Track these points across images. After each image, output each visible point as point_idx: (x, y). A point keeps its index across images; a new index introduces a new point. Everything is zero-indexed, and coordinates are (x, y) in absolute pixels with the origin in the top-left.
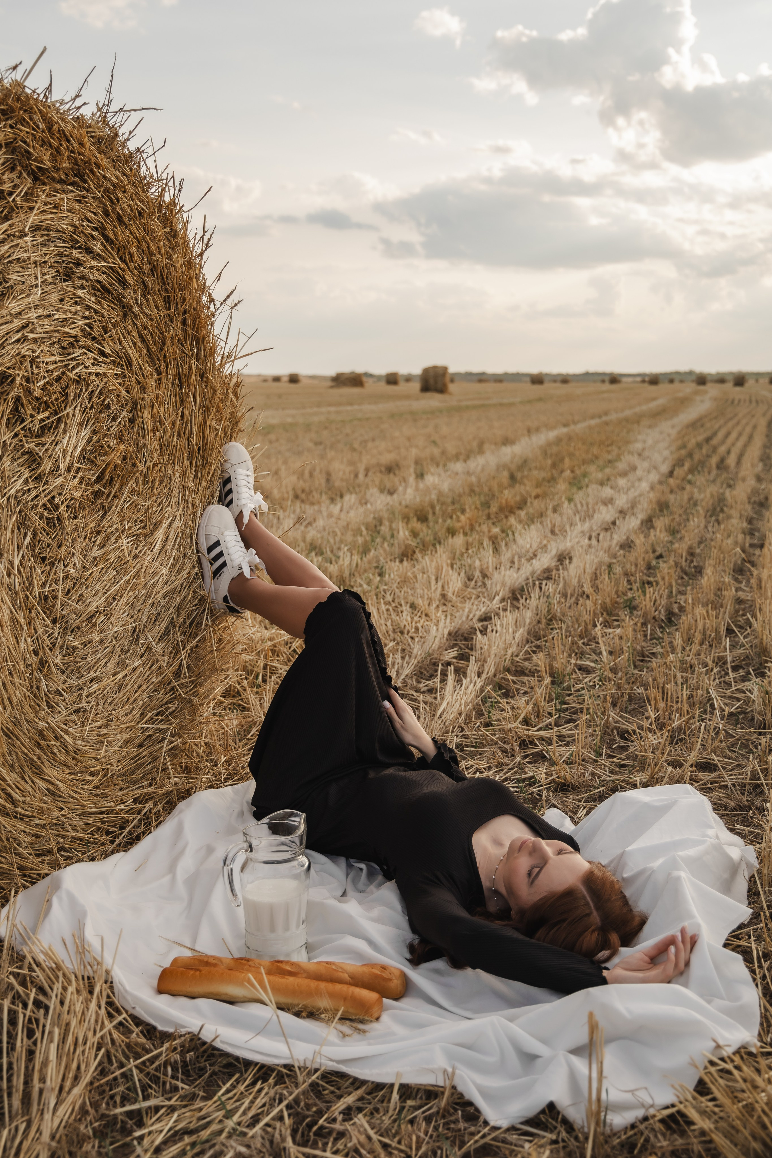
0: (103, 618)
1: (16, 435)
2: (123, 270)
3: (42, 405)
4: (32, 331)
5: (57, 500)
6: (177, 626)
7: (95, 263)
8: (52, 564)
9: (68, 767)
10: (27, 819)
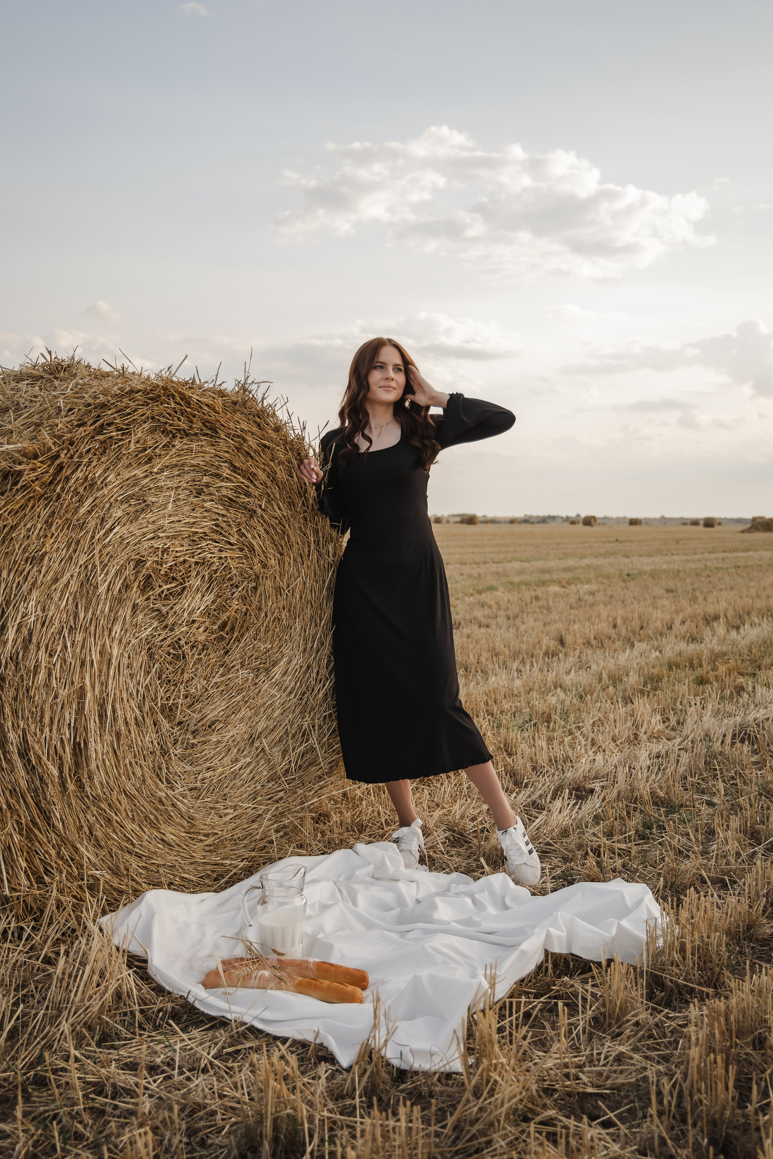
0: (221, 725)
1: (148, 599)
2: (248, 487)
3: (169, 578)
4: (163, 532)
5: (182, 642)
6: (290, 735)
7: (224, 484)
8: (175, 685)
9: (184, 827)
10: (144, 858)
